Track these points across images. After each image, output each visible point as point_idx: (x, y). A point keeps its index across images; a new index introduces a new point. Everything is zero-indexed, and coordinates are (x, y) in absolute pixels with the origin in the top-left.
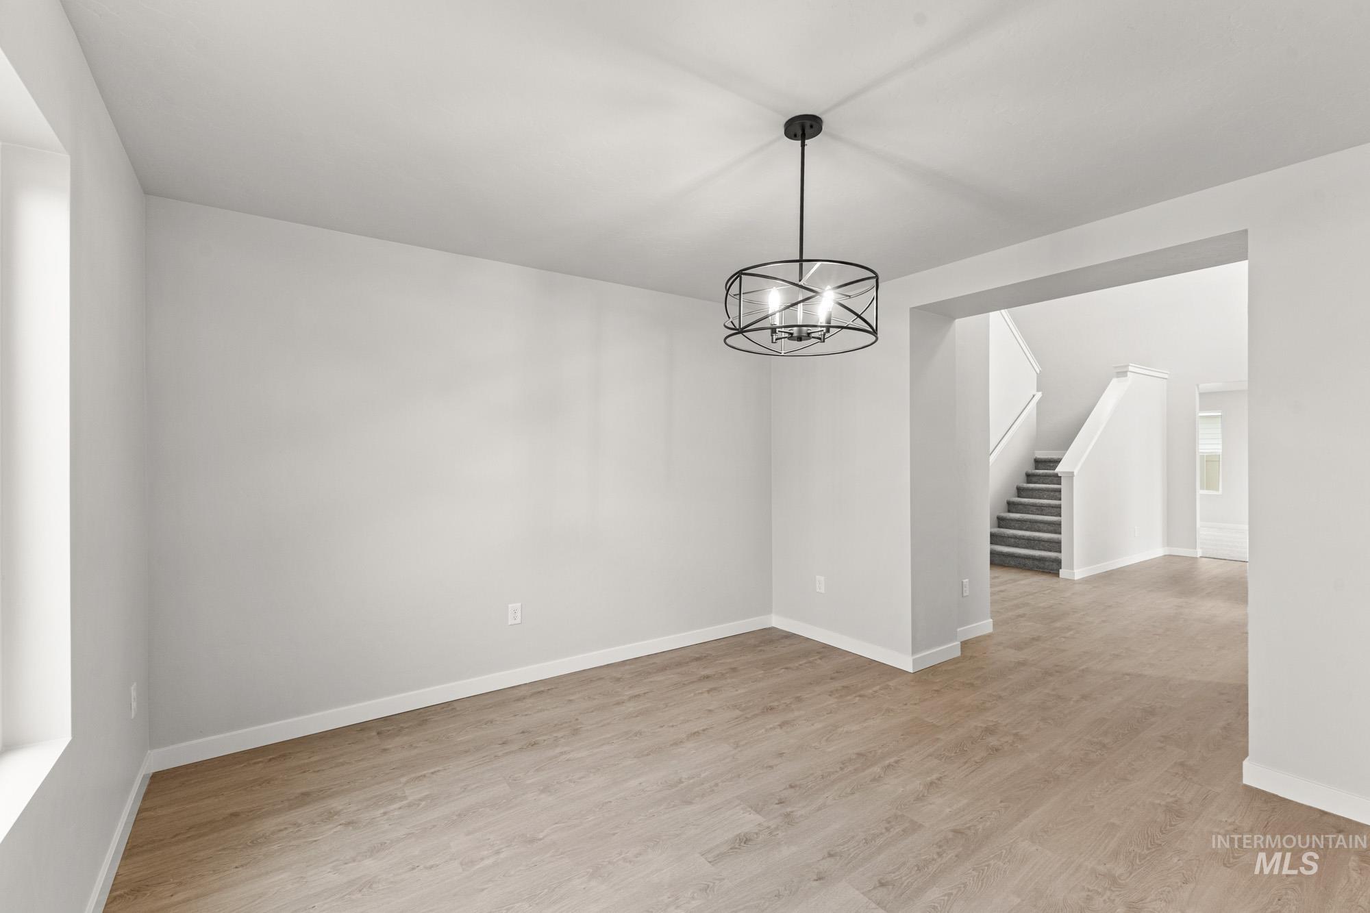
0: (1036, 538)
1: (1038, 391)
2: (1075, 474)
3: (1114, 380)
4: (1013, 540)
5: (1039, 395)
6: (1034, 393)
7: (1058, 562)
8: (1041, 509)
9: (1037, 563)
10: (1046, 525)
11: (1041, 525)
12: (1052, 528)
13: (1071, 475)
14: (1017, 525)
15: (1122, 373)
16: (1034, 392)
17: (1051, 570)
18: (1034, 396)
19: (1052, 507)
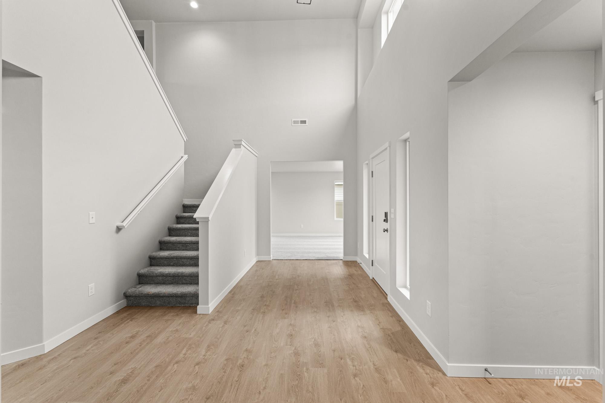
0: (180, 275)
1: (185, 154)
2: (210, 219)
3: (234, 150)
4: (161, 278)
5: (186, 157)
6: (182, 156)
7: (195, 297)
8: (185, 246)
9: (179, 299)
10: (189, 260)
11: (185, 261)
12: (193, 262)
13: (206, 220)
14: (166, 262)
15: (238, 145)
16: (182, 154)
17: (191, 304)
18: (182, 157)
19: (194, 243)
